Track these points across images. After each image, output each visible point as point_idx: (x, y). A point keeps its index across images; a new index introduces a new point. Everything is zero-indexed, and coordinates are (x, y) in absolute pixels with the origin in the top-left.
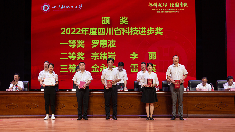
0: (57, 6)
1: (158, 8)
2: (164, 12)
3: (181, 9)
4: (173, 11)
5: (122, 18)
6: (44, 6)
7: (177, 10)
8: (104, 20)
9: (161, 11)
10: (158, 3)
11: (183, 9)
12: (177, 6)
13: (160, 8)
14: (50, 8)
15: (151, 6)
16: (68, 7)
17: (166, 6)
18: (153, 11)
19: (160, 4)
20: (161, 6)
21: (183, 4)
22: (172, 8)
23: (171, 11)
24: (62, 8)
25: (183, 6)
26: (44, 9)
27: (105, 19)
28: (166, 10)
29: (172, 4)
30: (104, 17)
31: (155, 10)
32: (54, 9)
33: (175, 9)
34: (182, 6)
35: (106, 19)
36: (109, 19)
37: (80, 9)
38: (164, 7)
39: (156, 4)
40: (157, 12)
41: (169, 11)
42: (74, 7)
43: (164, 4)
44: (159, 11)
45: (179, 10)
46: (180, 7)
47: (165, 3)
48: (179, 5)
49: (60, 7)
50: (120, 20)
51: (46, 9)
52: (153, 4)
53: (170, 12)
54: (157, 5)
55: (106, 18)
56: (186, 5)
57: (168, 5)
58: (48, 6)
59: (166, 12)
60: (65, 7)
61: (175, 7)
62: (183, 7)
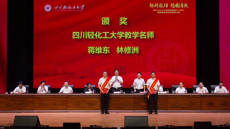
0: (59, 7)
1: (159, 8)
2: (165, 12)
3: (181, 10)
4: (174, 11)
5: (121, 19)
6: (46, 6)
7: (178, 11)
8: (104, 21)
9: (162, 11)
10: (159, 4)
11: (184, 10)
12: (178, 7)
13: (161, 8)
14: (53, 8)
15: (152, 7)
16: (70, 7)
17: (167, 7)
18: (154, 11)
19: (161, 5)
20: (162, 7)
21: (184, 5)
22: (173, 9)
23: (172, 11)
24: (64, 8)
25: (184, 6)
26: (46, 10)
27: (104, 19)
28: (167, 11)
29: (173, 5)
30: (104, 18)
31: (156, 10)
32: (56, 9)
33: (176, 10)
34: (182, 7)
35: (106, 20)
36: (109, 20)
37: (82, 9)
38: (165, 8)
39: (156, 5)
40: (158, 12)
41: (170, 11)
42: (76, 7)
43: (164, 4)
44: (160, 11)
45: (179, 11)
46: (181, 8)
47: (166, 4)
48: (180, 6)
49: (62, 8)
50: (120, 20)
51: (48, 9)
52: (154, 5)
53: (171, 13)
54: (158, 6)
55: (106, 18)
56: (187, 6)
57: (169, 5)
58: (50, 6)
59: (167, 12)
60: (67, 8)
61: (175, 8)
62: (184, 8)
